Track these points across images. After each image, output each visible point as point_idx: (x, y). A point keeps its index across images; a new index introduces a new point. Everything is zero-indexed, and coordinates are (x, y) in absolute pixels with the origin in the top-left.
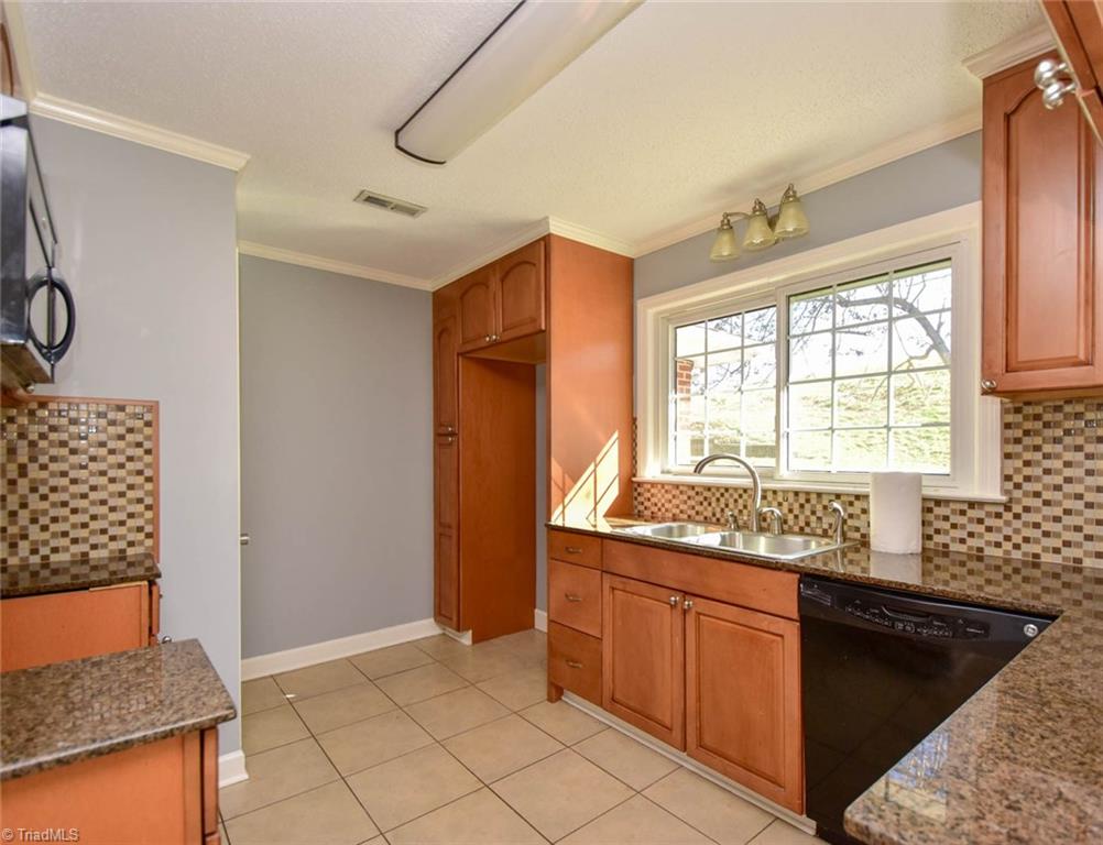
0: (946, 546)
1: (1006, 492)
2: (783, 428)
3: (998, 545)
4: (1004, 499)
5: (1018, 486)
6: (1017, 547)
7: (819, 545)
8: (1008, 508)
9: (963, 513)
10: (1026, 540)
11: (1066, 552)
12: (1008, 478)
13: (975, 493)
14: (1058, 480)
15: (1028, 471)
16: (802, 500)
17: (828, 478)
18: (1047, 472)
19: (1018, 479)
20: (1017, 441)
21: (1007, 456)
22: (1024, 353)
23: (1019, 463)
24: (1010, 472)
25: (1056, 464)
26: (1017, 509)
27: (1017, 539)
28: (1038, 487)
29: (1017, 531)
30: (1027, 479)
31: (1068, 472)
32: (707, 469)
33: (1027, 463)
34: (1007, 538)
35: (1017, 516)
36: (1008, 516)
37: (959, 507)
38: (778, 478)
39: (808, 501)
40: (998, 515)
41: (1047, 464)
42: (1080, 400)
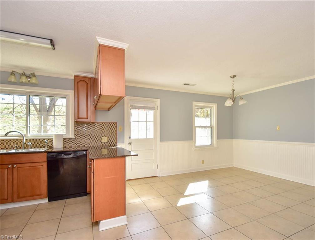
0: (66, 146)
1: (75, 136)
2: (29, 125)
3: (74, 145)
4: (75, 137)
5: (77, 135)
6: (76, 145)
7: (42, 149)
8: (75, 139)
9: (69, 140)
10: (78, 143)
11: (83, 144)
12: (75, 134)
13: (71, 137)
14: (82, 134)
15: (78, 133)
16: (35, 141)
17: (41, 136)
18: (81, 133)
19: (77, 134)
20: (77, 129)
21: (75, 131)
22: (80, 116)
23: (77, 132)
24: (75, 133)
25: (82, 132)
26: (77, 139)
27: (77, 143)
28: (79, 135)
29: (77, 142)
30: (78, 134)
31: (83, 133)
32: (8, 135)
33: (78, 132)
34: (75, 144)
35: (77, 140)
36: (75, 140)
37: (68, 139)
38: (27, 136)
39: (36, 141)
40: (74, 140)
41: (80, 132)
42: (85, 123)
